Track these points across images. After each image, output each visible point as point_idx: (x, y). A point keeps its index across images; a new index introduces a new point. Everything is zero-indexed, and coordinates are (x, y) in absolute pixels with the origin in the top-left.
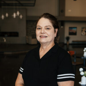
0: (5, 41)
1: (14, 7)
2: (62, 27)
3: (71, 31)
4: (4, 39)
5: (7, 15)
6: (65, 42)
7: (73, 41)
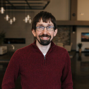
0: (14, 48)
1: (26, 10)
2: (74, 33)
3: (83, 38)
4: (12, 46)
5: (14, 19)
6: (77, 49)
7: (86, 49)
